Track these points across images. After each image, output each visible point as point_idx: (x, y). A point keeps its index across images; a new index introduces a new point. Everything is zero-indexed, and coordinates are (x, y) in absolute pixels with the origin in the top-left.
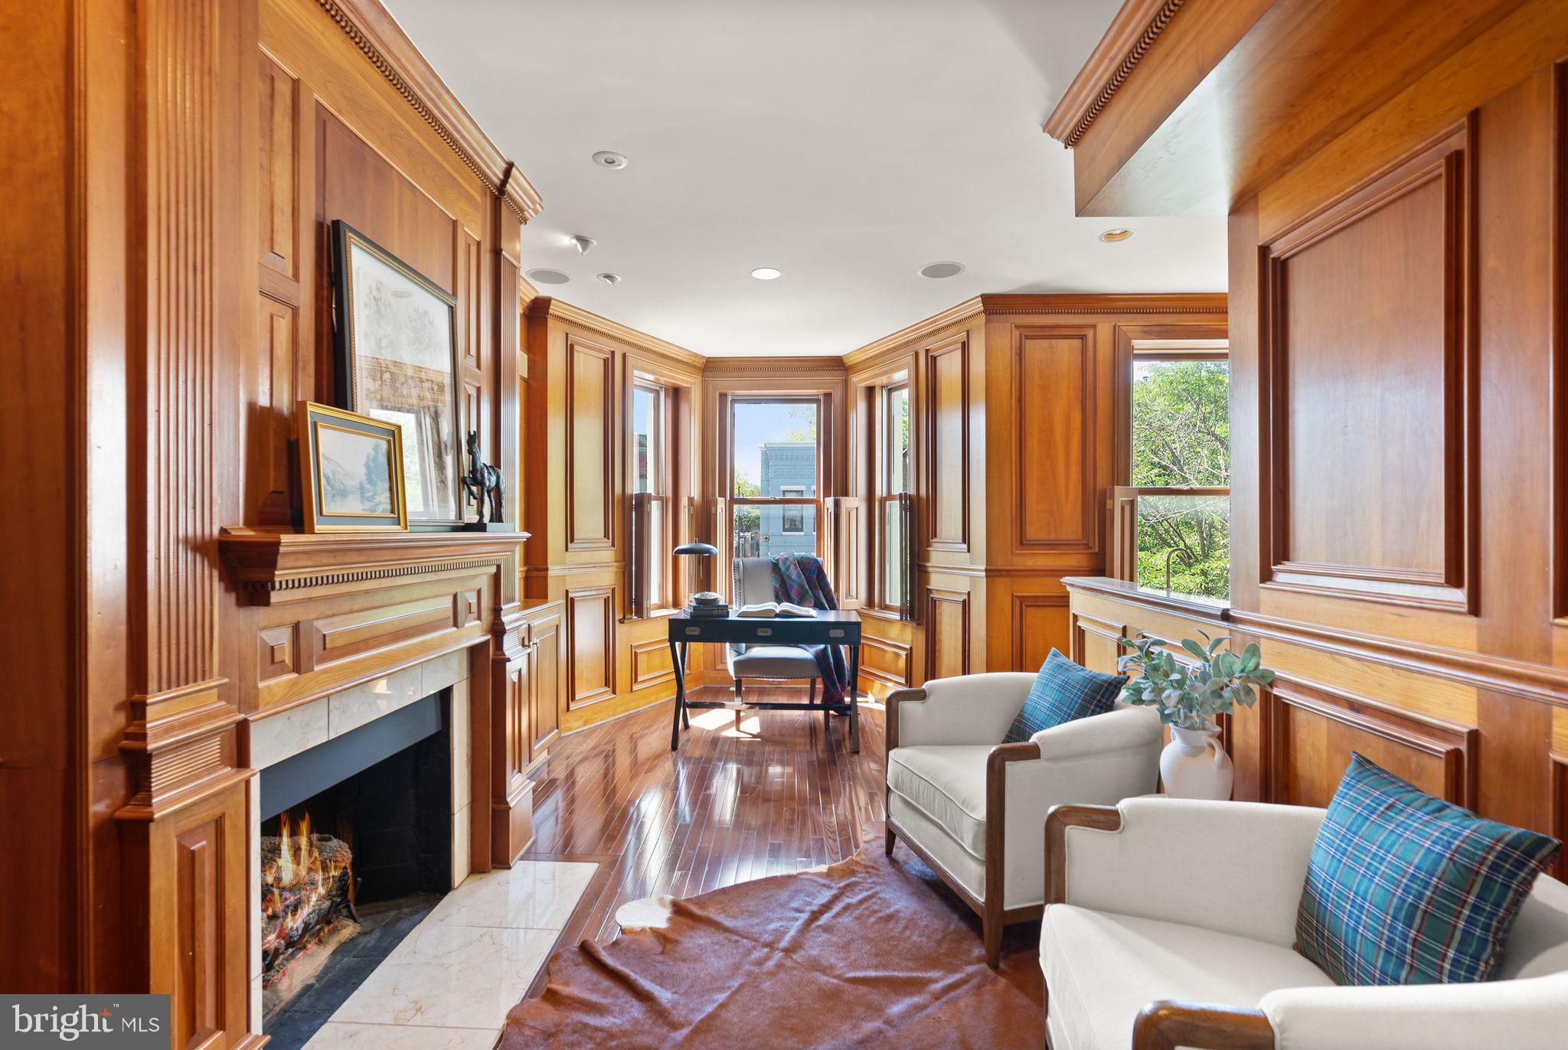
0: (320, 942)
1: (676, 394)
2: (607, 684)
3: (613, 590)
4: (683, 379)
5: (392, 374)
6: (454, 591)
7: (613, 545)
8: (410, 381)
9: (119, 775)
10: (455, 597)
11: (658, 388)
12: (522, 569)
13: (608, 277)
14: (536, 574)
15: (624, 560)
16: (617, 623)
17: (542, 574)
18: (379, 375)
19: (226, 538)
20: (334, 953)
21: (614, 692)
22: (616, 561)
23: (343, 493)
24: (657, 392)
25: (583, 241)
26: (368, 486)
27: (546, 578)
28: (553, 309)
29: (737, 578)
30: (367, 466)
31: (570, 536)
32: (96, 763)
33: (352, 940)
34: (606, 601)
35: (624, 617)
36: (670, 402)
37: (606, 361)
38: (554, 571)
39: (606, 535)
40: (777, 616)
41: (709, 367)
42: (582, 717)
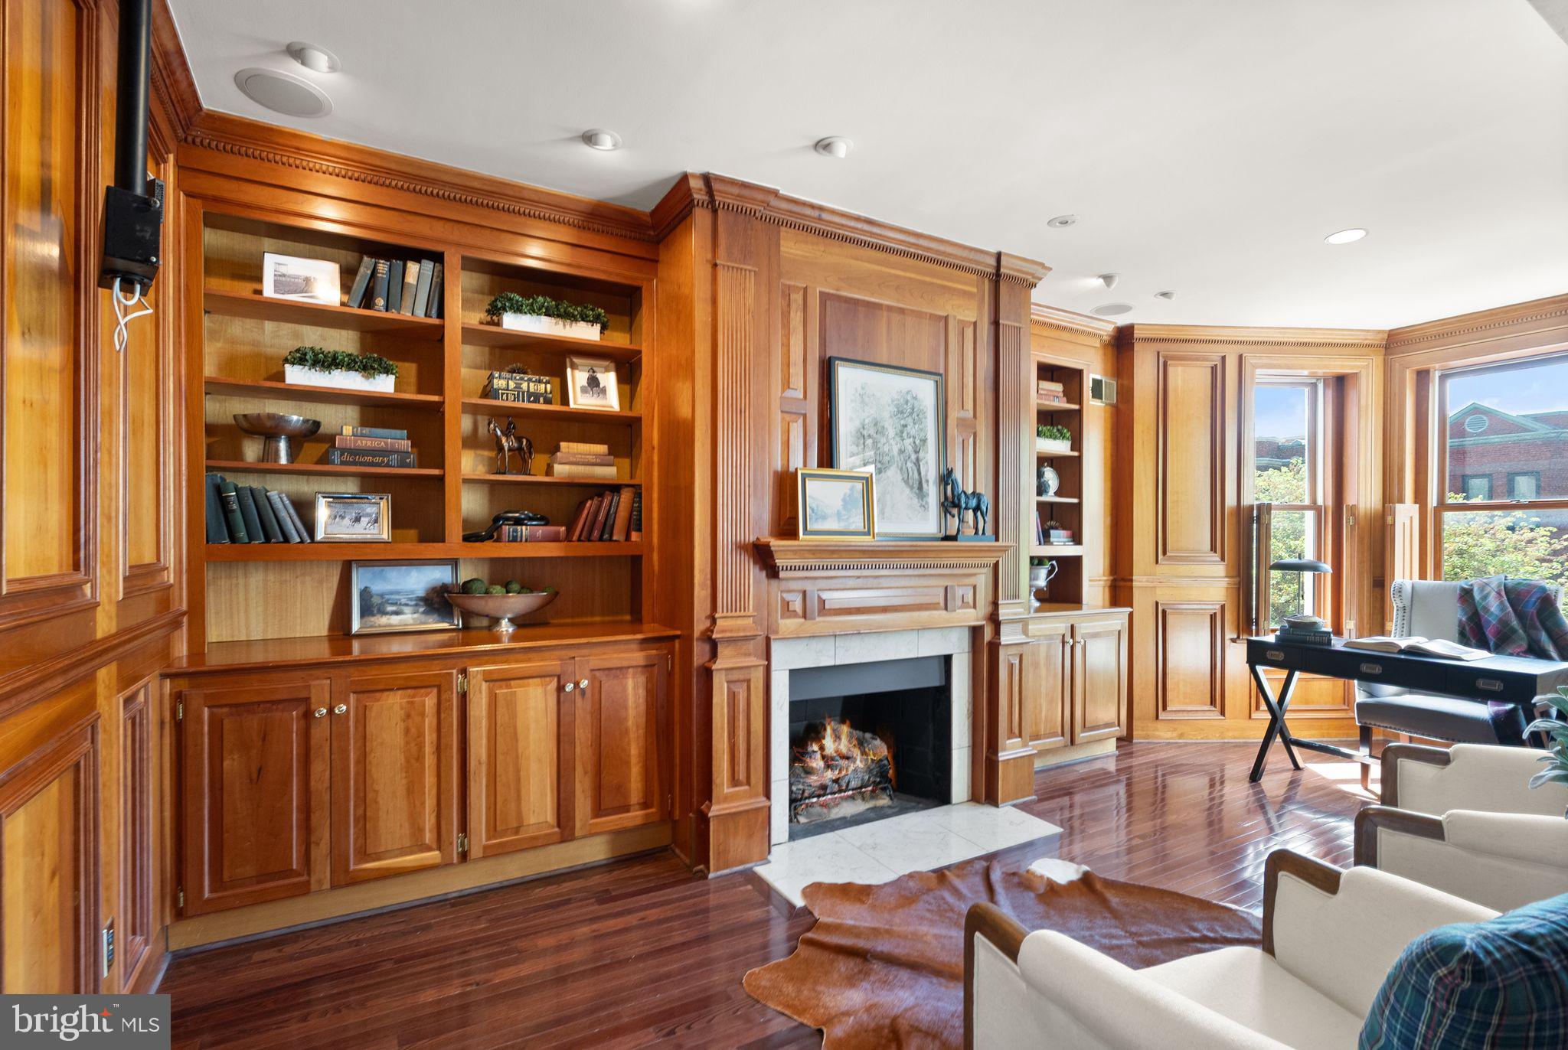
0: (863, 799)
1: (1340, 384)
2: (1213, 702)
3: (1223, 607)
4: (1340, 365)
5: (874, 439)
6: (946, 584)
7: (1223, 559)
8: (892, 441)
9: (707, 647)
10: (946, 588)
11: (1314, 381)
12: (1105, 578)
13: (1164, 294)
14: (1122, 584)
15: (1239, 575)
16: (1227, 642)
17: (1128, 584)
18: (862, 442)
19: (758, 543)
20: (868, 809)
21: (1223, 713)
22: (1227, 577)
23: (824, 517)
24: (1314, 386)
25: (1108, 279)
26: (843, 512)
27: (1131, 588)
28: (1137, 334)
29: (1401, 605)
30: (844, 500)
31: (1162, 547)
32: (698, 639)
33: (882, 808)
34: (1213, 617)
35: (1238, 637)
36: (1330, 393)
37: (1214, 369)
38: (1139, 580)
39: (1213, 549)
40: (1401, 651)
41: (1393, 343)
42: (1175, 729)
